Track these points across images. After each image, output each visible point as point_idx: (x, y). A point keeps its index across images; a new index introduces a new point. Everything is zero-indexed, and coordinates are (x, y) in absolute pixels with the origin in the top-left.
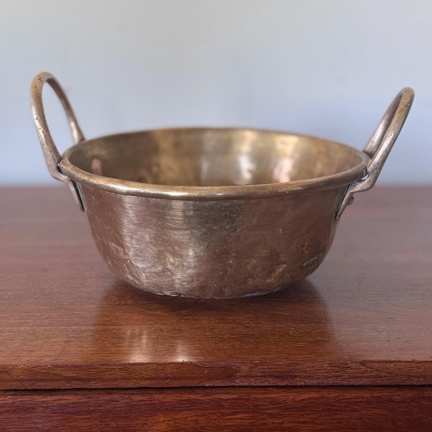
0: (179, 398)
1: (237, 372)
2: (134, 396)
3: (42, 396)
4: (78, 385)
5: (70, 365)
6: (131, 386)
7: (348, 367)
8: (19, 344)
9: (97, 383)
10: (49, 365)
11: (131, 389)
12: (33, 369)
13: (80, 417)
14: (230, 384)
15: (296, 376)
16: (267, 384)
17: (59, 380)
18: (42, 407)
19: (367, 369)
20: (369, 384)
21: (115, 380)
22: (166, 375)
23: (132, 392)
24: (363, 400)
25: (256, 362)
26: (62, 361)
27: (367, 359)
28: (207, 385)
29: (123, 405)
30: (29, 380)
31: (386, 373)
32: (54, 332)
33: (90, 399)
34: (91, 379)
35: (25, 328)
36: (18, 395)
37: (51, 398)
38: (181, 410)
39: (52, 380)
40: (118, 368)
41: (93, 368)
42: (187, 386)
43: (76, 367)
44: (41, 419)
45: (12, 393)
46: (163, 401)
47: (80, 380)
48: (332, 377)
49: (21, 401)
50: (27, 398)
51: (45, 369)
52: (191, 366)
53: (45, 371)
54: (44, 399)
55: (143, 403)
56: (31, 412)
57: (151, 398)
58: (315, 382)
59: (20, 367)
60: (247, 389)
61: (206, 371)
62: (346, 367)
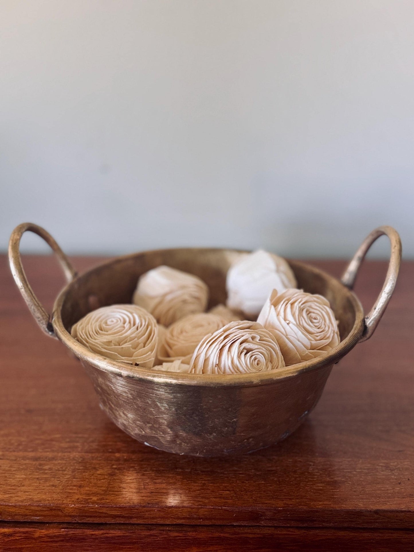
0: (210, 536)
1: (262, 516)
2: (171, 533)
3: (91, 530)
4: (122, 521)
5: (115, 506)
6: (168, 523)
7: (363, 515)
8: (69, 476)
9: (138, 520)
10: (97, 506)
11: (168, 525)
12: (82, 508)
13: (124, 547)
14: (256, 524)
15: (315, 521)
16: (289, 525)
17: (105, 517)
18: (92, 538)
19: (379, 517)
20: (380, 527)
21: (153, 518)
22: (199, 516)
23: (170, 529)
24: (374, 542)
25: (279, 509)
26: (108, 501)
27: (380, 508)
28: (235, 524)
29: (161, 539)
30: (79, 516)
31: (396, 520)
32: (100, 460)
33: (132, 534)
34: (133, 517)
35: (75, 454)
36: (71, 528)
37: (99, 532)
38: (212, 545)
39: (100, 517)
40: (157, 510)
41: (135, 509)
42: (217, 524)
43: (120, 508)
44: (90, 547)
45: (65, 526)
46: (196, 537)
47: (123, 517)
48: (347, 522)
49: (73, 533)
50: (78, 532)
51: (92, 509)
52: (222, 511)
53: (93, 510)
54: (93, 533)
55: (179, 538)
56: (83, 541)
57: (186, 535)
58: (331, 525)
59: (71, 506)
60: (270, 528)
61: (235, 514)
62: (361, 515)
